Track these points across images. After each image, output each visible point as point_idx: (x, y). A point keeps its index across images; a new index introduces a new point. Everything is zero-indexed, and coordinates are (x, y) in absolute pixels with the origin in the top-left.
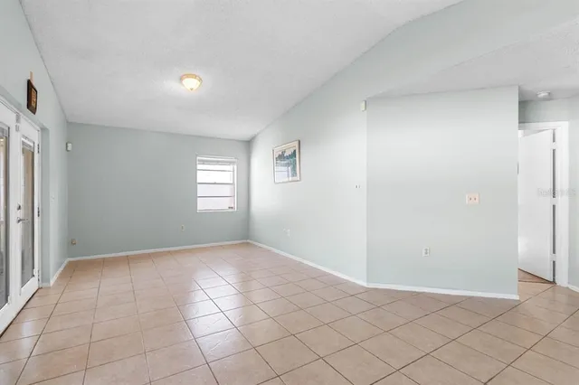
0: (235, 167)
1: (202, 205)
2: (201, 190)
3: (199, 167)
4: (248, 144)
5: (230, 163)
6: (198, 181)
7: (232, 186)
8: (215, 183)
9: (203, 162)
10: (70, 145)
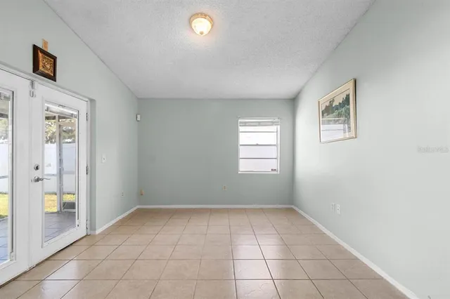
0: (279, 127)
1: (244, 167)
2: (243, 152)
3: (241, 129)
4: (293, 102)
5: (273, 124)
6: (241, 143)
7: (275, 147)
8: (257, 145)
9: (245, 124)
10: (139, 116)
